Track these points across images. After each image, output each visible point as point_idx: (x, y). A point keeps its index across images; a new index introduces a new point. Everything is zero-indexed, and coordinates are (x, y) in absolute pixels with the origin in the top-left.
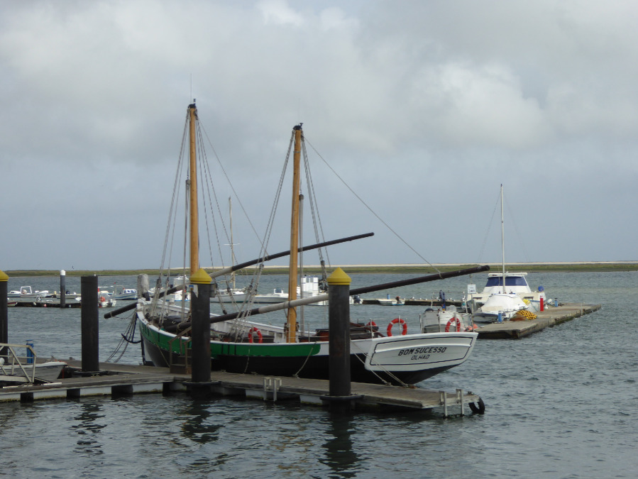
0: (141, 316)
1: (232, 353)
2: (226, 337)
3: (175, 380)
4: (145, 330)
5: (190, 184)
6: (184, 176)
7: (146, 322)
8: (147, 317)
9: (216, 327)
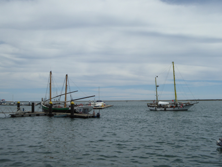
0: (42, 104)
1: (56, 109)
2: (55, 107)
3: (46, 114)
4: (42, 106)
5: (50, 84)
6: (49, 82)
7: (42, 105)
8: (43, 104)
9: (54, 106)
